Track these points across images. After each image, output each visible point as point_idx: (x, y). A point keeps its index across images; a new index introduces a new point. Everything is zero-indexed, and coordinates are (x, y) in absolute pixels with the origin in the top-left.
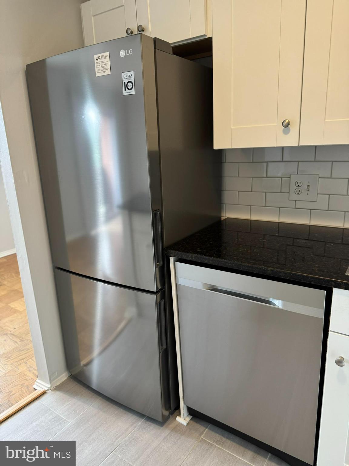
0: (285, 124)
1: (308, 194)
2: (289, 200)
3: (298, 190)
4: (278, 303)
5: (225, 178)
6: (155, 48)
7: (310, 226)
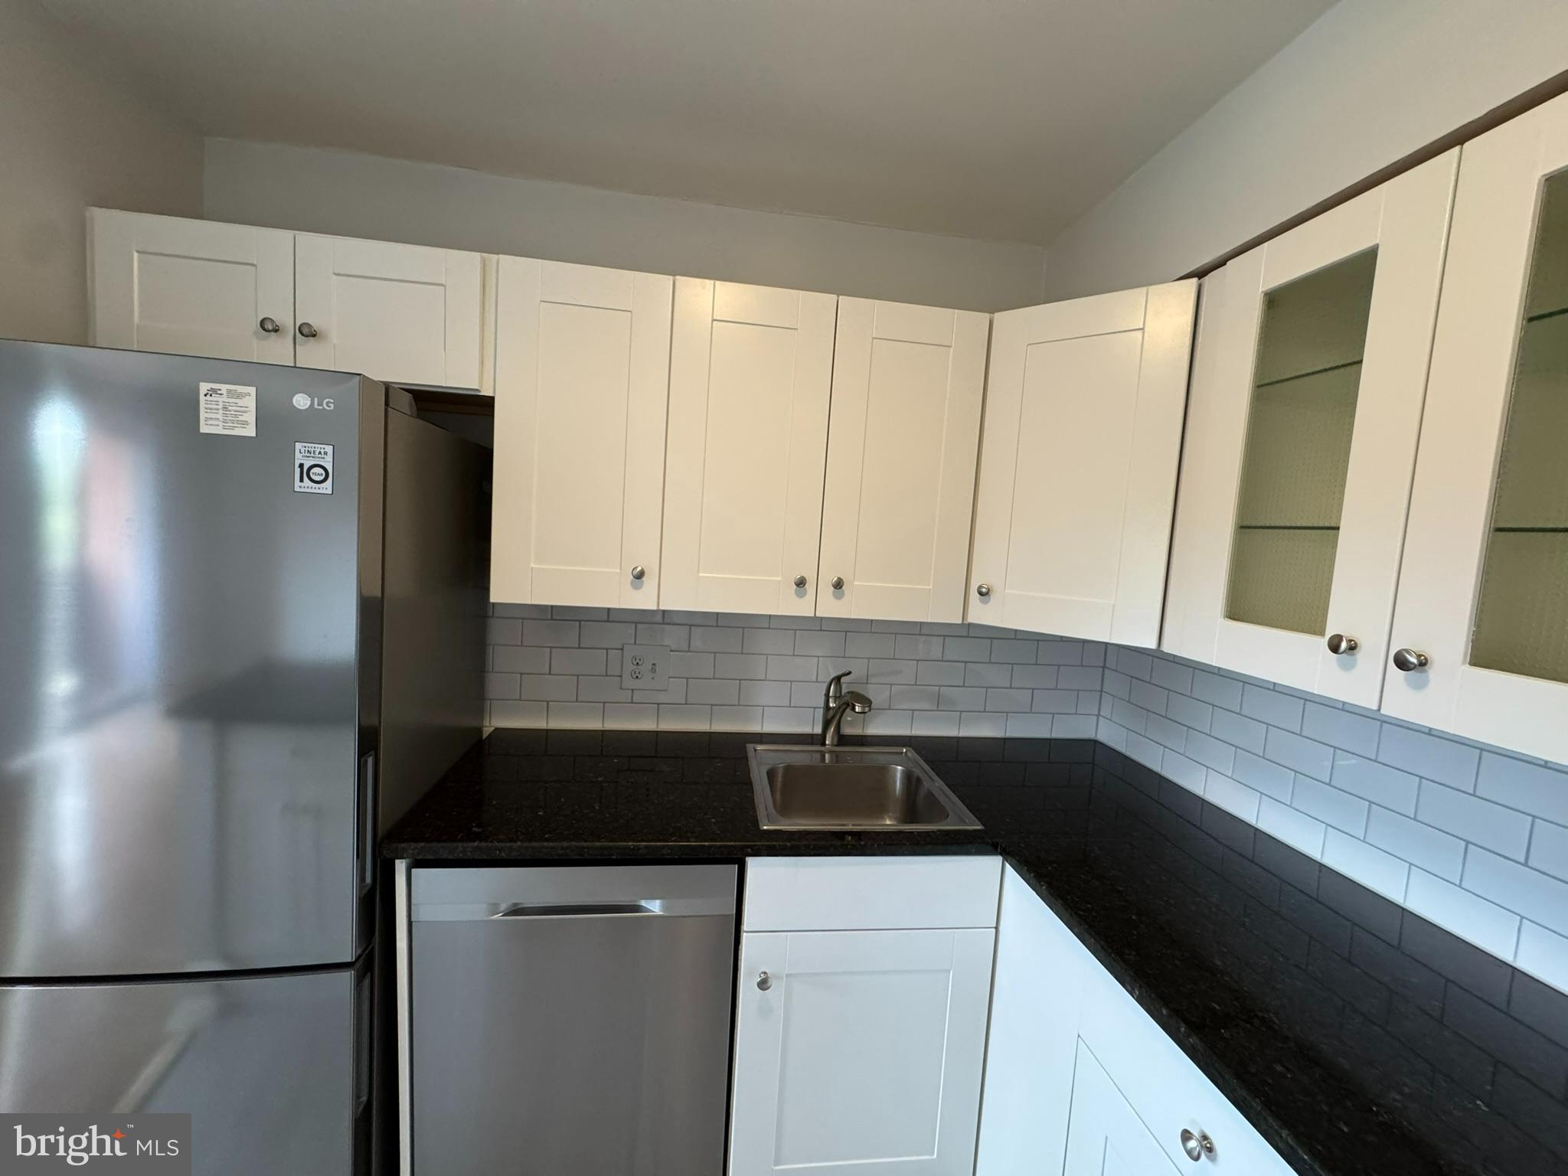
0: (635, 572)
1: (653, 678)
2: (621, 689)
3: (637, 671)
4: (655, 907)
5: (492, 647)
6: (387, 404)
7: (657, 732)
